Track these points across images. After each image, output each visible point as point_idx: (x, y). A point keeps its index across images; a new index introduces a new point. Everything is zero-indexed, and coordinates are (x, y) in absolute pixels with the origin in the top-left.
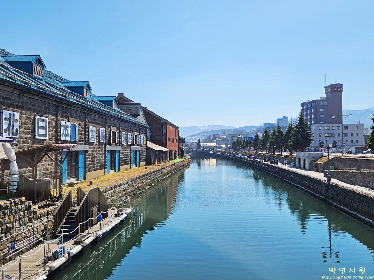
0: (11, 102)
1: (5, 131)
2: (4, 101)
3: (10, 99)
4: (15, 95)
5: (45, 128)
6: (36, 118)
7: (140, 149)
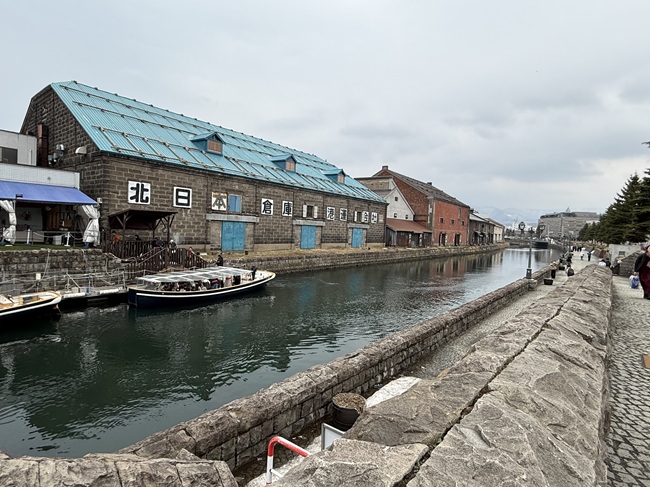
0: (141, 174)
1: (132, 198)
2: (131, 173)
3: (139, 172)
4: (145, 168)
5: (188, 198)
6: (175, 188)
7: (368, 227)
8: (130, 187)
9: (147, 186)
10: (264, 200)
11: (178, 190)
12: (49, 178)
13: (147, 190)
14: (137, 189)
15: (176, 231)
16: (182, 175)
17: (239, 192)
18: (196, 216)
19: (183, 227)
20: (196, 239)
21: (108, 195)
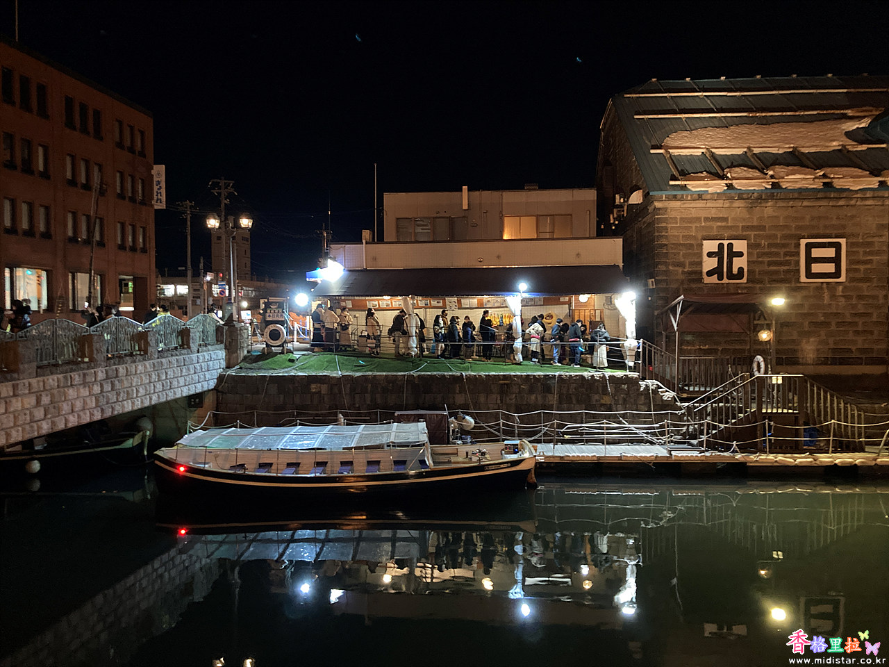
0: (727, 223)
2: (709, 224)
3: (725, 219)
4: (739, 210)
5: (836, 260)
6: (803, 242)
8: (706, 250)
9: (740, 246)
11: (809, 247)
12: (578, 255)
13: (740, 254)
14: (718, 254)
15: (808, 334)
16: (820, 211)
18: (860, 297)
19: (826, 324)
21: (666, 272)
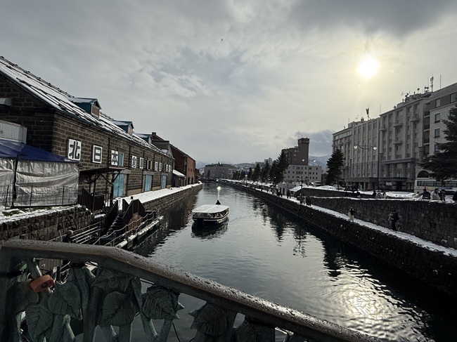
0: (75, 133)
1: (70, 155)
2: (70, 132)
4: (79, 128)
5: (100, 155)
7: (167, 175)
8: (69, 144)
9: (80, 144)
10: (133, 157)
11: (95, 148)
13: (79, 148)
14: (74, 146)
16: (97, 136)
17: (123, 150)
20: (102, 189)
